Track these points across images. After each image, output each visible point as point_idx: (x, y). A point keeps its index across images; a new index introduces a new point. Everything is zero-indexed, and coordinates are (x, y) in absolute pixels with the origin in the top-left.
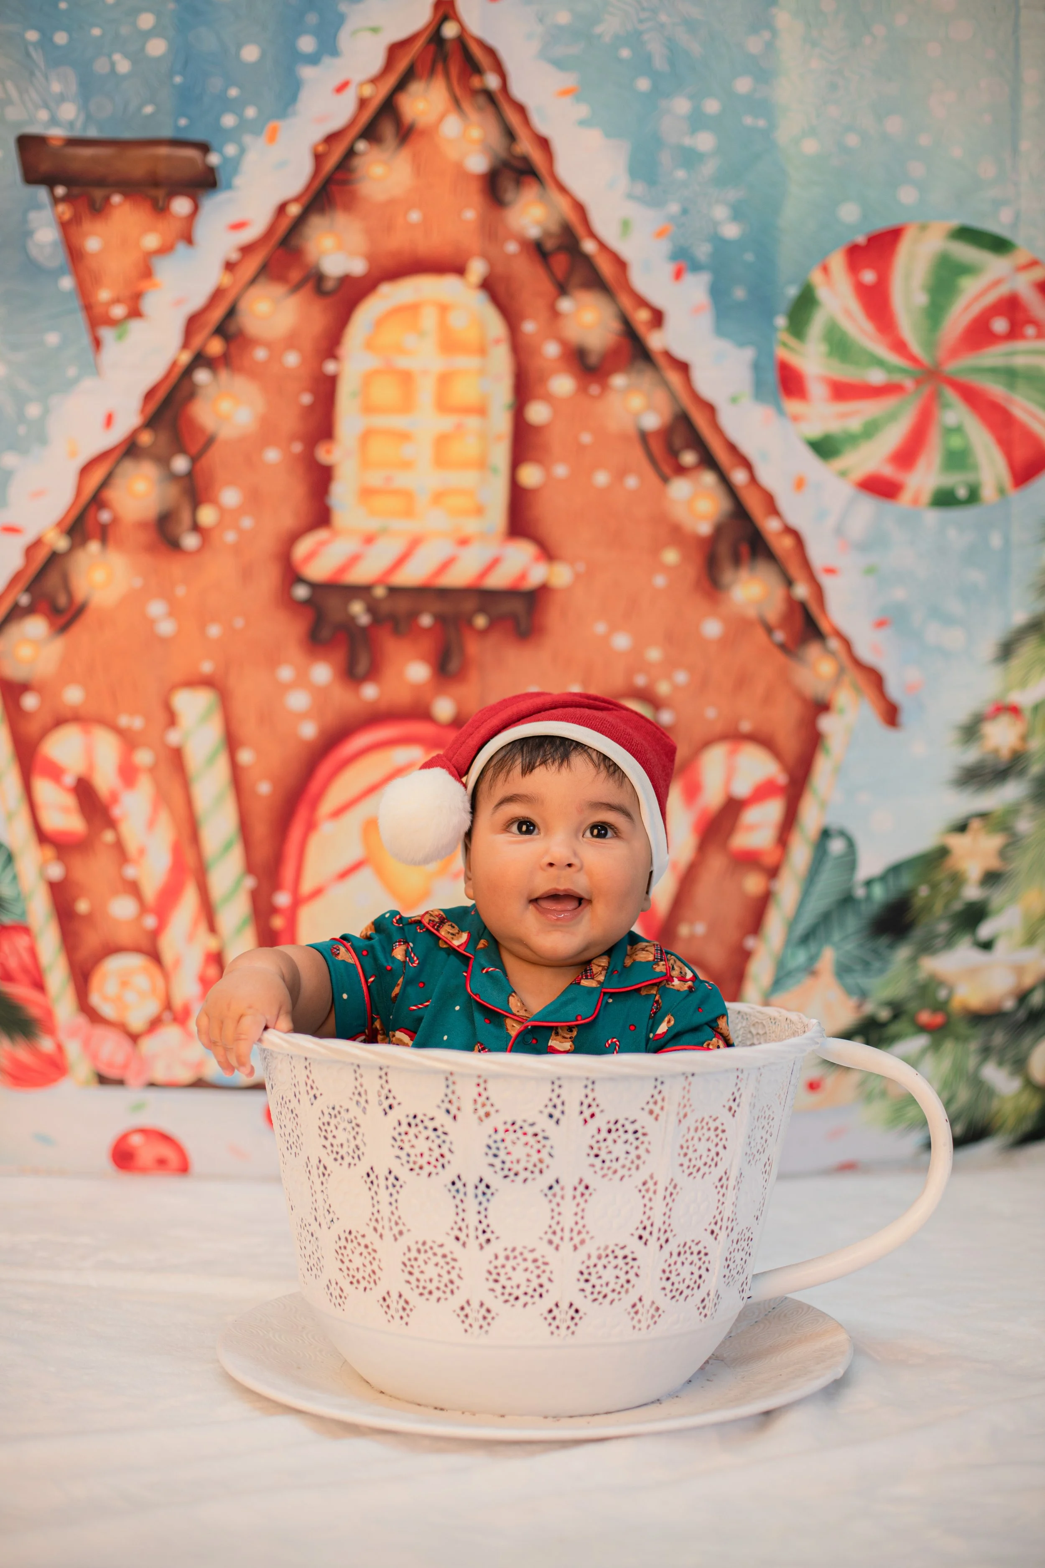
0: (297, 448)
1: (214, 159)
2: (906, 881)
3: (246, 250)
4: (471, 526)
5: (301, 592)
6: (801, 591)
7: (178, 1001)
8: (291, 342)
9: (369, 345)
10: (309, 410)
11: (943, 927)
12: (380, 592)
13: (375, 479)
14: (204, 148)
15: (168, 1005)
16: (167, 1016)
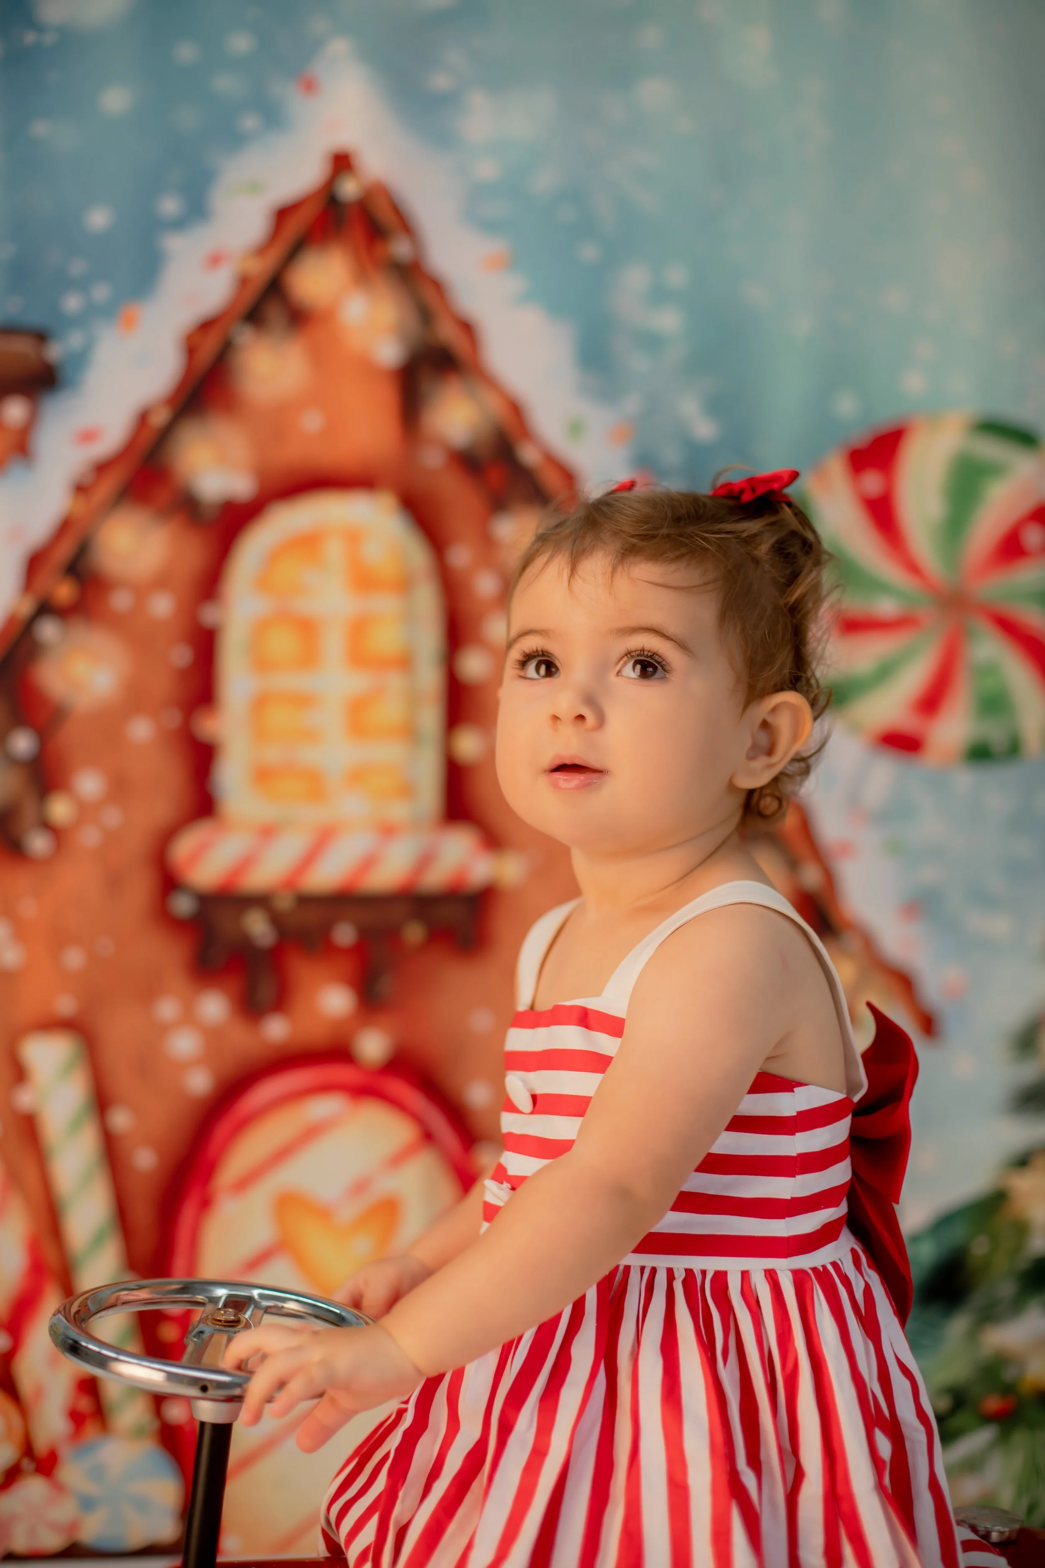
0: (173, 719)
1: (55, 352)
2: (957, 1234)
3: (102, 468)
4: (398, 811)
5: (183, 905)
6: (811, 877)
7: (41, 1444)
8: (161, 582)
9: (263, 583)
10: (184, 674)
11: (1006, 1289)
12: (284, 903)
13: (273, 754)
14: (41, 337)
15: (28, 1449)
16: (27, 1465)
